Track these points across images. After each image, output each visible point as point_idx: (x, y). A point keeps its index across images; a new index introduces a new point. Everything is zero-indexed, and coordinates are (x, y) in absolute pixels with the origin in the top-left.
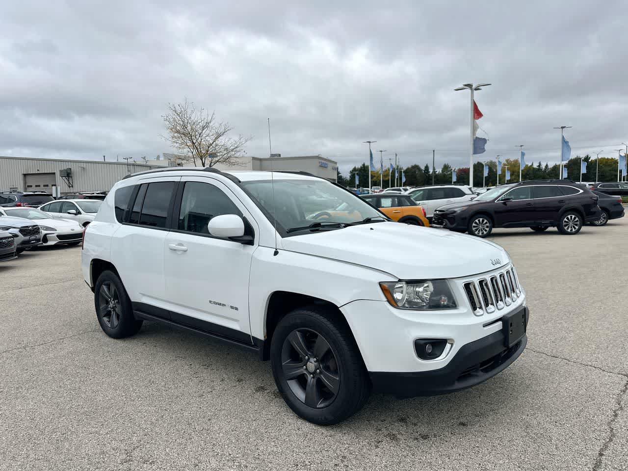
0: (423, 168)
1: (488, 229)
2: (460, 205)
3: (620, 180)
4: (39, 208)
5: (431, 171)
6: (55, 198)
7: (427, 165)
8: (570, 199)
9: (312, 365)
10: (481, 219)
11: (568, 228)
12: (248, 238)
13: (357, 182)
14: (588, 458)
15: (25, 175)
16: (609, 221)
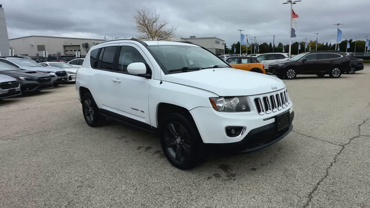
0: (269, 44)
1: (294, 75)
2: (282, 63)
3: (366, 52)
4: (68, 63)
5: (273, 45)
6: (77, 58)
7: (271, 43)
8: (336, 60)
9: (178, 140)
10: (291, 70)
11: (334, 75)
12: (149, 75)
13: (235, 51)
14: (312, 186)
15: (65, 46)
16: (356, 72)
